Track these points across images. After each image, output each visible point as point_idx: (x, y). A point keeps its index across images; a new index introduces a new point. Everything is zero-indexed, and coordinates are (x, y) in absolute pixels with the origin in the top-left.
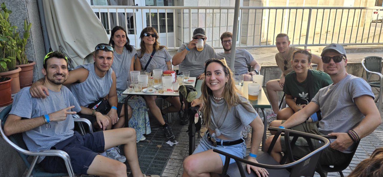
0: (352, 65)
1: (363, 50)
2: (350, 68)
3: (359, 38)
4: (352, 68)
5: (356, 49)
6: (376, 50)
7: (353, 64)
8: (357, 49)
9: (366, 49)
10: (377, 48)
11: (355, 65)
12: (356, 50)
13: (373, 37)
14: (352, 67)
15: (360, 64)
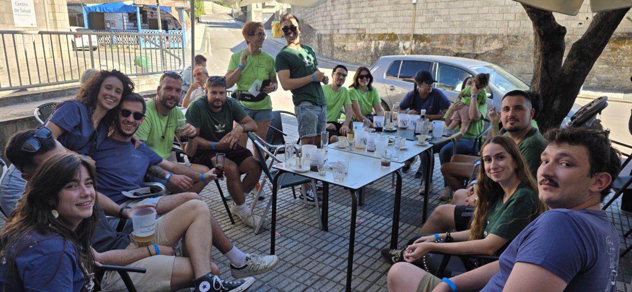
0: (25, 121)
1: (51, 94)
2: (24, 125)
3: (52, 75)
4: (27, 125)
5: (39, 94)
6: (69, 92)
7: (27, 119)
8: (41, 94)
9: (55, 93)
10: (71, 89)
11: (30, 120)
12: (40, 96)
13: (70, 73)
14: (27, 123)
15: (34, 118)
